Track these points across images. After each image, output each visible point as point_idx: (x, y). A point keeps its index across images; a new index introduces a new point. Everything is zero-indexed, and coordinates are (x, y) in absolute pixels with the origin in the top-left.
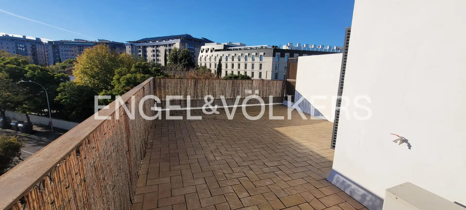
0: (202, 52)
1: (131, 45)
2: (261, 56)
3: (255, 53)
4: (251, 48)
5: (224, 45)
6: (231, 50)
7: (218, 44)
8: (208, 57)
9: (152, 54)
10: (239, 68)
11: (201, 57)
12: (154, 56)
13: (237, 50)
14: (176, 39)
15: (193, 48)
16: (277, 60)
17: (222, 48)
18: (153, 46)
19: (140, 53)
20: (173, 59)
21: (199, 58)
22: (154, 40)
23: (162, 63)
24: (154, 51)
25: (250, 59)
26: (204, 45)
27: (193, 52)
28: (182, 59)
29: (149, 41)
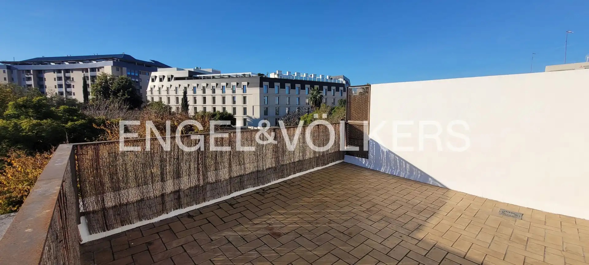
0: (153, 81)
1: (8, 68)
2: (244, 86)
3: (236, 83)
4: (229, 76)
5: (189, 72)
6: (200, 78)
7: (178, 69)
8: (165, 88)
9: (56, 83)
10: (214, 102)
11: (152, 89)
12: (60, 86)
13: (209, 78)
14: (103, 61)
15: (137, 75)
16: (265, 91)
17: (187, 75)
18: (59, 71)
19: (30, 81)
20: (101, 91)
21: (149, 89)
22: (60, 60)
23: (79, 97)
24: (60, 79)
25: (228, 91)
26: (156, 71)
27: (138, 80)
28: (119, 91)
29: (50, 62)
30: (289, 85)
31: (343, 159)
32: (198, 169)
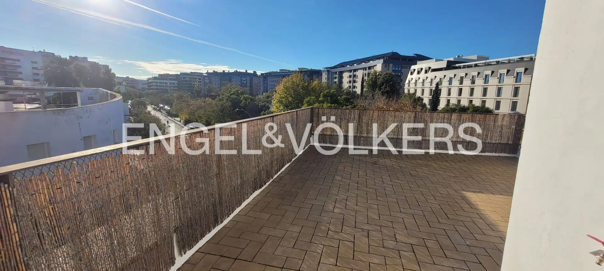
0: (412, 74)
1: (328, 71)
2: (518, 73)
3: (506, 70)
4: (498, 62)
5: (448, 61)
7: (437, 60)
8: (421, 80)
9: (348, 80)
10: (472, 94)
11: (409, 81)
12: (350, 82)
14: (377, 60)
18: (350, 71)
19: (336, 79)
20: (372, 85)
22: (352, 63)
23: (358, 91)
24: (350, 76)
25: (493, 81)
27: (400, 74)
28: (383, 84)
29: (347, 65)
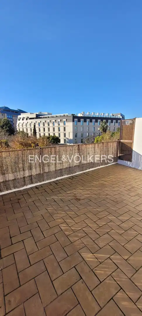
0: (19, 120)
2: (64, 121)
3: (60, 120)
4: (56, 116)
5: (36, 114)
6: (42, 118)
8: (25, 124)
11: (19, 124)
15: (11, 117)
16: (75, 124)
21: (17, 124)
25: (56, 125)
26: (20, 115)
27: (12, 120)
30: (89, 120)
31: (117, 161)
32: (40, 166)
